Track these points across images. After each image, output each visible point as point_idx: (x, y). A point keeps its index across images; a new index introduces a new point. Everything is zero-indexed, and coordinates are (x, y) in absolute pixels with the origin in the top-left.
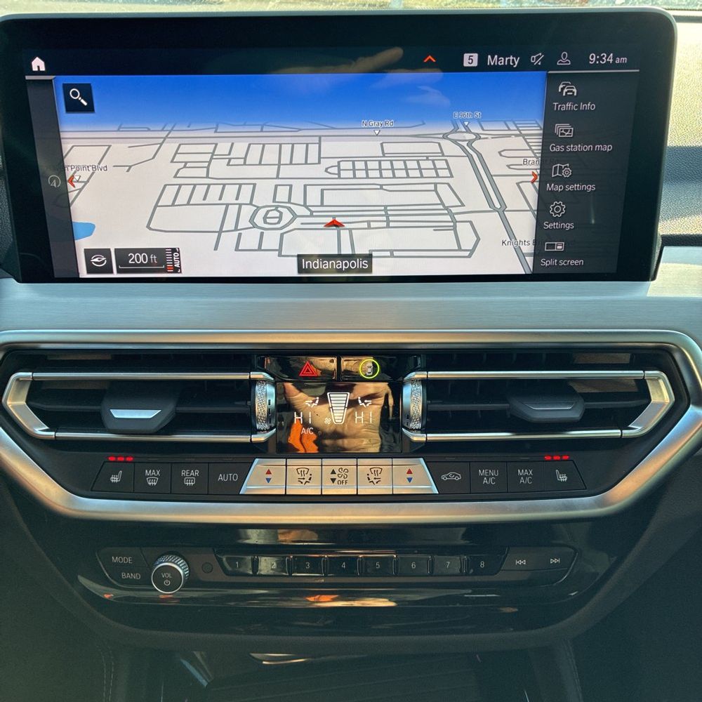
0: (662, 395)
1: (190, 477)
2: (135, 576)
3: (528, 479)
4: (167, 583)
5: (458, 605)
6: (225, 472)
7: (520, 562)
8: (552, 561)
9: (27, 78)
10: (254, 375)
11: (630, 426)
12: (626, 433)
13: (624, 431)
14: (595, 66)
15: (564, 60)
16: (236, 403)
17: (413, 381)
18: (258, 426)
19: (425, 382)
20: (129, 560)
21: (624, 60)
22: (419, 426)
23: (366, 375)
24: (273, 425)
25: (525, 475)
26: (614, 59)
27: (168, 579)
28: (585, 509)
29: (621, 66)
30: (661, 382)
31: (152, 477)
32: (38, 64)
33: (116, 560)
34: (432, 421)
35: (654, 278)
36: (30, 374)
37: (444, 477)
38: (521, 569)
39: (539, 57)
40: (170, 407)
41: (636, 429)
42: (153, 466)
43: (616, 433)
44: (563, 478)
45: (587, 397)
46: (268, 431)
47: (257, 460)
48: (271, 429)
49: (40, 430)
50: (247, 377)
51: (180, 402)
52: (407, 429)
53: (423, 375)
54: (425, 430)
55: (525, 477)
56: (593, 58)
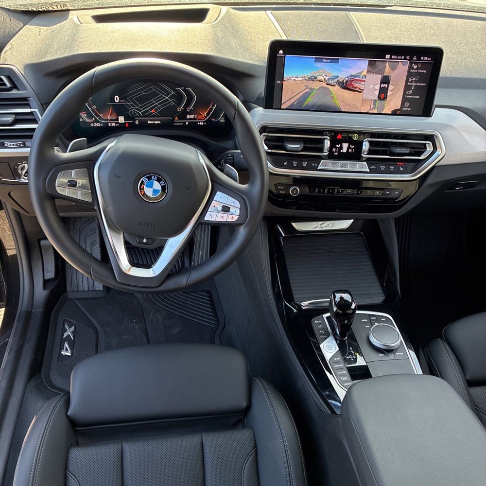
0: (430, 149)
1: (305, 164)
2: (284, 192)
4: (294, 193)
6: (314, 163)
7: (387, 193)
8: (396, 193)
9: (278, 55)
10: (325, 137)
12: (420, 158)
14: (422, 60)
15: (415, 58)
16: (320, 144)
17: (366, 141)
18: (324, 151)
19: (369, 141)
20: (283, 188)
21: (430, 59)
22: (366, 153)
25: (392, 168)
26: (427, 59)
28: (406, 178)
29: (429, 61)
30: (430, 144)
31: (295, 163)
32: (281, 52)
33: (279, 187)
34: (370, 152)
35: (431, 117)
36: (267, 134)
37: (371, 167)
39: (409, 57)
41: (422, 157)
42: (295, 161)
43: (417, 157)
44: (402, 169)
45: (411, 148)
46: (327, 152)
47: (323, 160)
50: (323, 138)
51: (304, 144)
52: (363, 154)
53: (369, 139)
54: (368, 154)
56: (422, 58)
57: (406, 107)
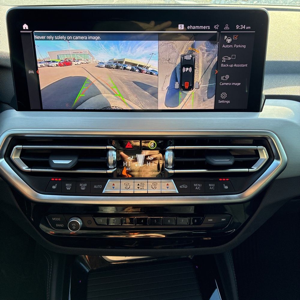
0: (264, 156)
1: (83, 187)
2: (62, 226)
3: (213, 188)
4: (74, 228)
5: (186, 237)
6: (97, 185)
7: (210, 220)
8: (222, 220)
9: (21, 32)
10: (108, 147)
11: (252, 167)
12: (250, 170)
13: (250, 169)
14: (238, 30)
15: (227, 28)
16: (101, 158)
17: (169, 150)
18: (110, 167)
19: (174, 150)
20: (59, 219)
21: (249, 28)
22: (171, 167)
23: (151, 147)
24: (115, 167)
25: (212, 186)
26: (246, 27)
27: (75, 226)
28: (235, 199)
29: (248, 30)
30: (263, 150)
31: (68, 186)
32: (25, 26)
33: (54, 219)
34: (176, 165)
35: (261, 111)
36: (21, 146)
37: (181, 187)
38: (210, 223)
39: (217, 26)
40: (76, 159)
41: (255, 168)
42: (69, 182)
43: (247, 170)
44: (226, 187)
45: (235, 156)
46: (113, 169)
47: (109, 180)
48: (115, 168)
49: (25, 168)
50: (106, 148)
51: (79, 158)
52: (167, 168)
53: (173, 147)
54: (174, 168)
55: (212, 187)
56: (238, 27)
57: (223, 99)
